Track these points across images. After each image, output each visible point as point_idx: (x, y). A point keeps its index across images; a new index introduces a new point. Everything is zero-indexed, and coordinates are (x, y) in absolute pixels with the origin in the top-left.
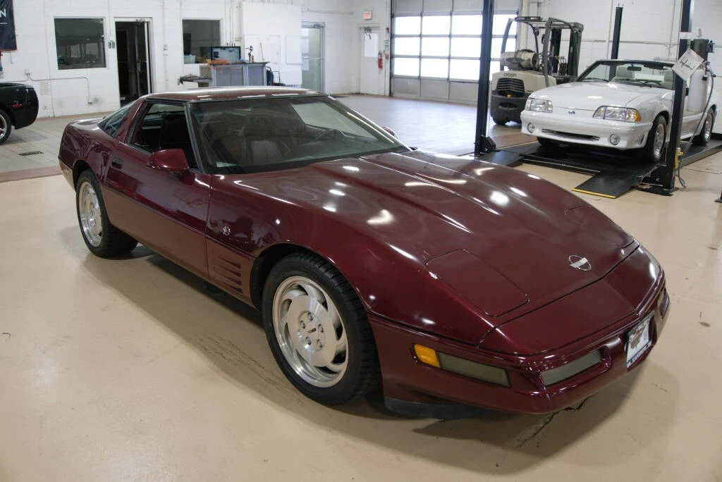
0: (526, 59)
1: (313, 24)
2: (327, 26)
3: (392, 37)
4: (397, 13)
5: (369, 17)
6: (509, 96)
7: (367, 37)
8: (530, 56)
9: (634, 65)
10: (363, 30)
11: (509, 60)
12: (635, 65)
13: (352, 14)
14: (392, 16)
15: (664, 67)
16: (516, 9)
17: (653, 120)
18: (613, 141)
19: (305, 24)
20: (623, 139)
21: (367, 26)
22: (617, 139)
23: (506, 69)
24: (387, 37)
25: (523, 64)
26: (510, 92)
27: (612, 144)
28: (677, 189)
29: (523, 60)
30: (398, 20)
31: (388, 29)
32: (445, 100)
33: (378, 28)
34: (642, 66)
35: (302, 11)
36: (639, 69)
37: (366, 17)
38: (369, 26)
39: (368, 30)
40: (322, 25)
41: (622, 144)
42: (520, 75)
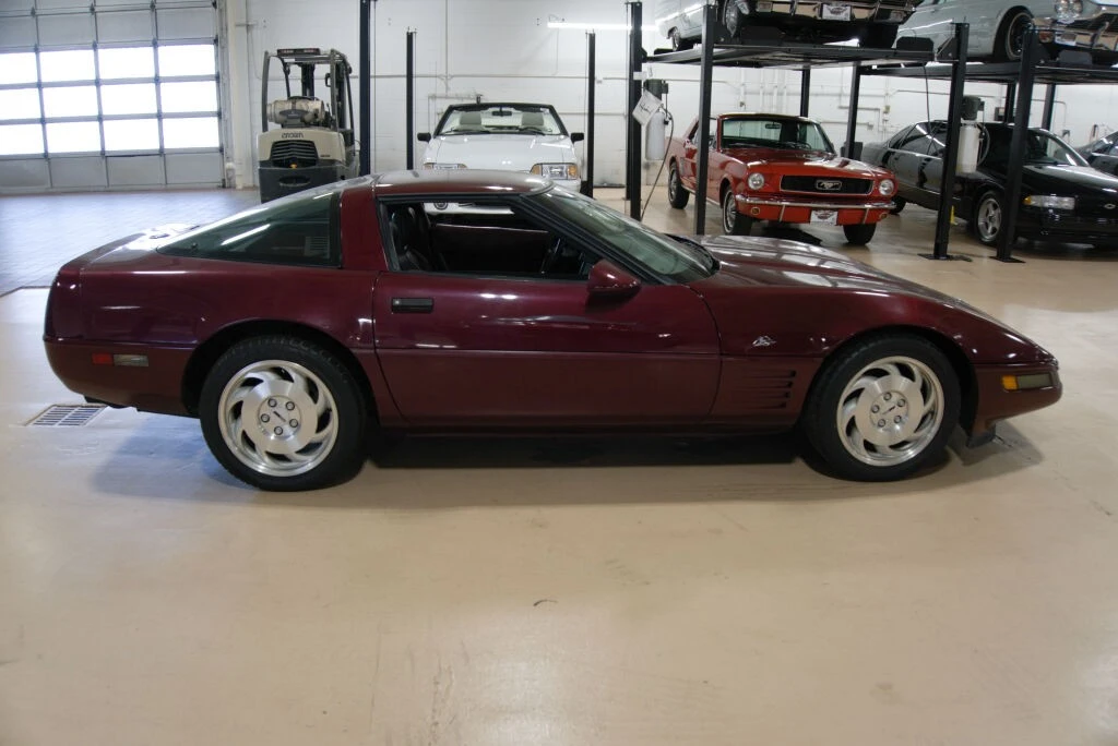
0: (311, 110)
6: (293, 166)
9: (502, 110)
12: (504, 109)
15: (541, 109)
16: (213, 36)
25: (308, 118)
26: (294, 160)
29: (307, 112)
32: (102, 189)
34: (512, 110)
36: (508, 114)
42: (308, 134)
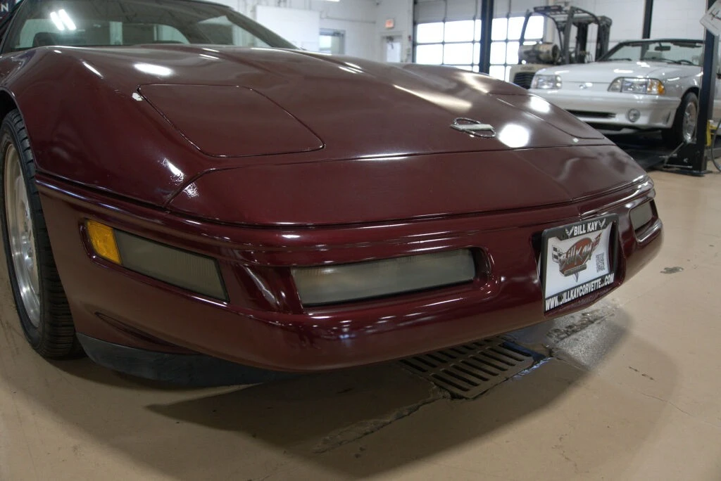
0: (545, 51)
1: (332, 32)
2: (347, 35)
3: (414, 45)
4: (420, 19)
5: (391, 25)
7: (389, 47)
8: (550, 48)
9: (663, 45)
10: (385, 41)
11: (527, 53)
13: (374, 23)
14: (415, 24)
15: (697, 44)
17: (681, 96)
18: (632, 118)
19: (323, 31)
20: (644, 115)
21: (388, 35)
22: (637, 116)
23: (524, 62)
24: (409, 45)
25: (542, 56)
27: (631, 121)
28: (711, 172)
29: (542, 53)
30: (420, 27)
31: (410, 37)
33: (400, 37)
34: (671, 45)
35: (321, 18)
36: (668, 48)
37: (388, 26)
38: (391, 35)
39: (391, 39)
40: (342, 33)
41: (642, 121)
